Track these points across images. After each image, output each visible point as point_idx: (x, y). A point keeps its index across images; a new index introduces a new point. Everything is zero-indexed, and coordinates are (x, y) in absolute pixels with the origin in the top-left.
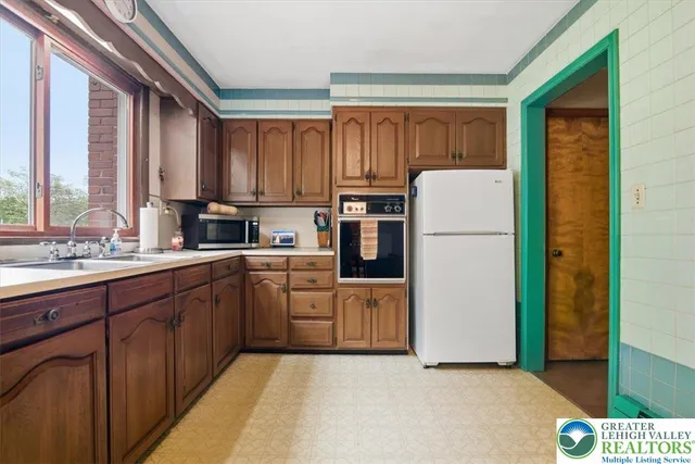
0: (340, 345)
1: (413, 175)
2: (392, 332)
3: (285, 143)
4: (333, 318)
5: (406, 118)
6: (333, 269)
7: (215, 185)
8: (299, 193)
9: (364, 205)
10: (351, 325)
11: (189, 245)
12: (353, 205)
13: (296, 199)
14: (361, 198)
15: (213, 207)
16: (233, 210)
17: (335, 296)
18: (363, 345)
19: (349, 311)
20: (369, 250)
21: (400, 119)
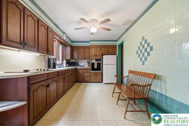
0: (92, 81)
1: (102, 55)
3: (83, 50)
4: (90, 77)
5: (101, 47)
6: (90, 70)
7: (72, 57)
8: (85, 58)
9: (95, 60)
10: (93, 78)
11: (69, 66)
12: (93, 60)
13: (85, 59)
14: (94, 59)
15: (72, 60)
16: (74, 61)
17: (91, 74)
18: (95, 81)
19: (93, 76)
20: (96, 67)
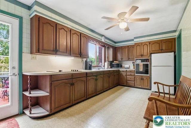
0: (136, 86)
1: (151, 54)
2: (147, 85)
3: (127, 49)
4: (135, 81)
5: (150, 43)
6: (135, 72)
7: (115, 58)
8: (129, 59)
9: (140, 61)
10: (138, 83)
11: (111, 68)
12: (138, 61)
14: (140, 60)
15: (115, 62)
16: (118, 62)
17: (135, 77)
18: (140, 87)
19: (137, 80)
20: (141, 69)
21: (148, 44)
